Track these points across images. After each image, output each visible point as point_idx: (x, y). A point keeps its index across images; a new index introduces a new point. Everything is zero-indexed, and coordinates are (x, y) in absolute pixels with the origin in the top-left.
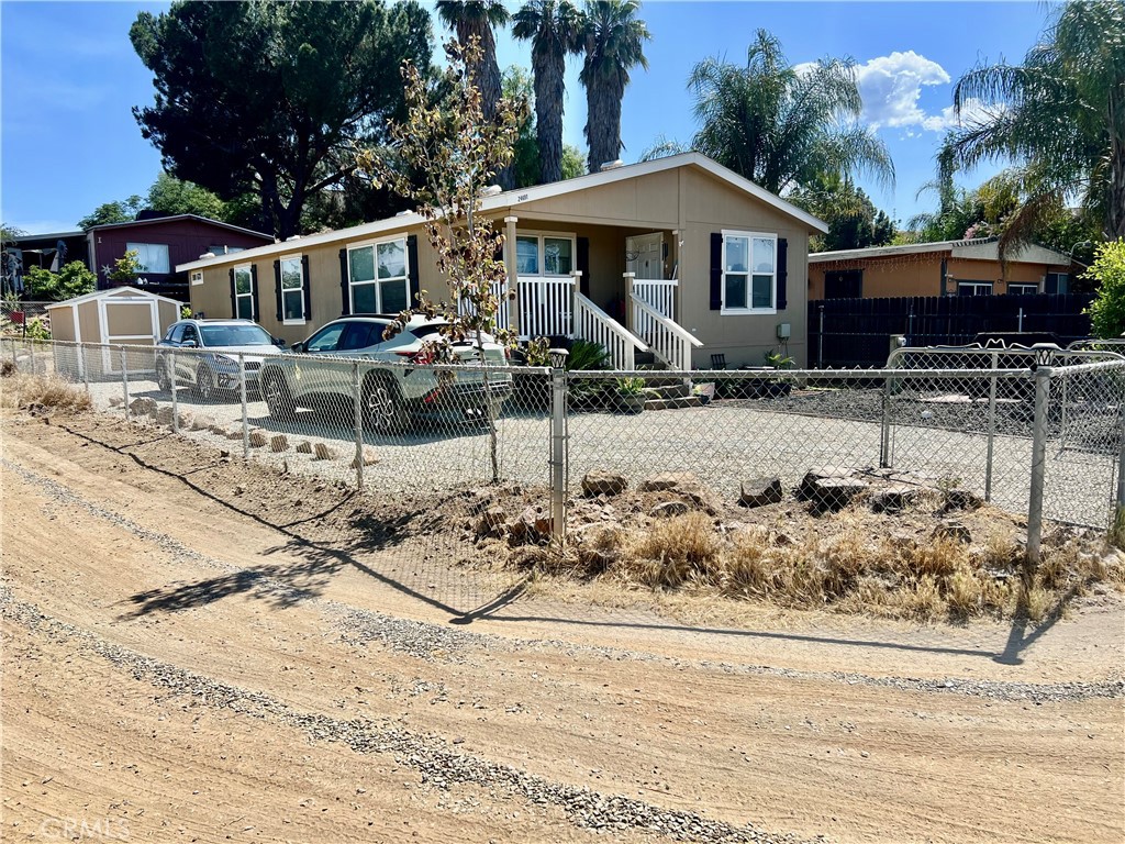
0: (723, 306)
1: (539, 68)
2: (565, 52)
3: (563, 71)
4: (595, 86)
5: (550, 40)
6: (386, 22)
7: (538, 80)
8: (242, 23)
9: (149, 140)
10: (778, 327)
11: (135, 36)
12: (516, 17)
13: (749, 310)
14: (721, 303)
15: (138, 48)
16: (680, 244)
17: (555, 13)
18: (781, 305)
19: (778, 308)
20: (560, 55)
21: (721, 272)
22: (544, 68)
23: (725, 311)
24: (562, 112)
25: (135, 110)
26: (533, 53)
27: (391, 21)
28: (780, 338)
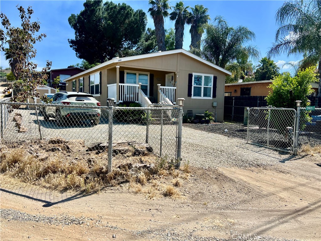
0: (192, 96)
1: (176, 29)
2: (184, 24)
3: (184, 29)
4: (193, 33)
5: (180, 21)
6: (132, 16)
7: (176, 32)
8: (95, 16)
9: (72, 48)
10: (213, 103)
11: (70, 20)
12: (171, 14)
13: (202, 97)
14: (192, 95)
15: (70, 23)
16: (177, 76)
17: (182, 13)
18: (214, 96)
19: (213, 97)
20: (183, 24)
21: (192, 85)
22: (178, 28)
23: (193, 97)
24: (183, 40)
25: (68, 40)
26: (175, 24)
27: (134, 15)
28: (213, 107)
